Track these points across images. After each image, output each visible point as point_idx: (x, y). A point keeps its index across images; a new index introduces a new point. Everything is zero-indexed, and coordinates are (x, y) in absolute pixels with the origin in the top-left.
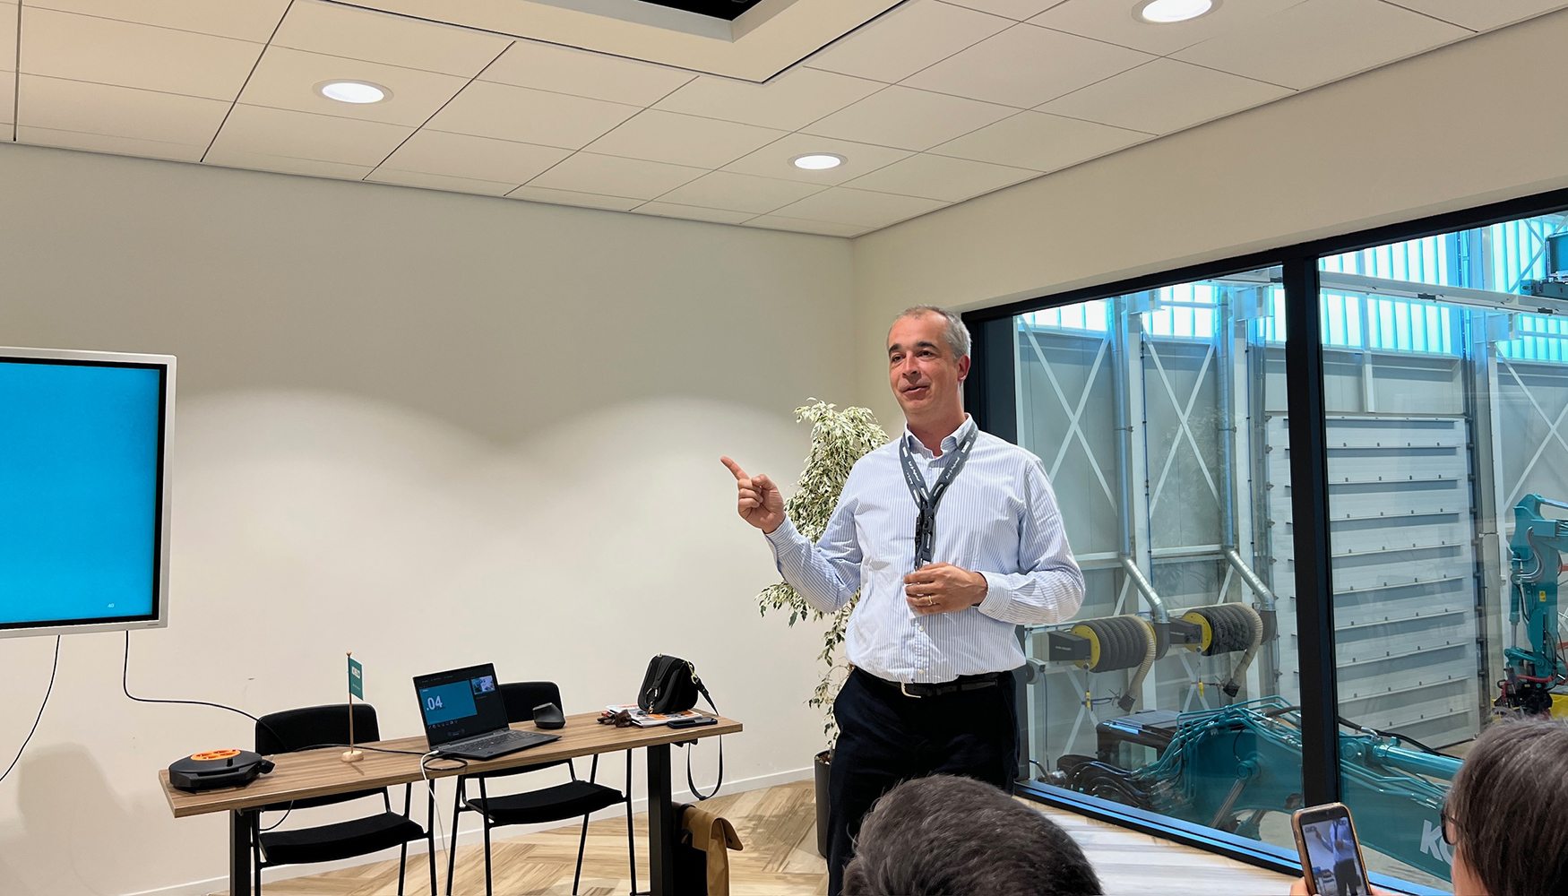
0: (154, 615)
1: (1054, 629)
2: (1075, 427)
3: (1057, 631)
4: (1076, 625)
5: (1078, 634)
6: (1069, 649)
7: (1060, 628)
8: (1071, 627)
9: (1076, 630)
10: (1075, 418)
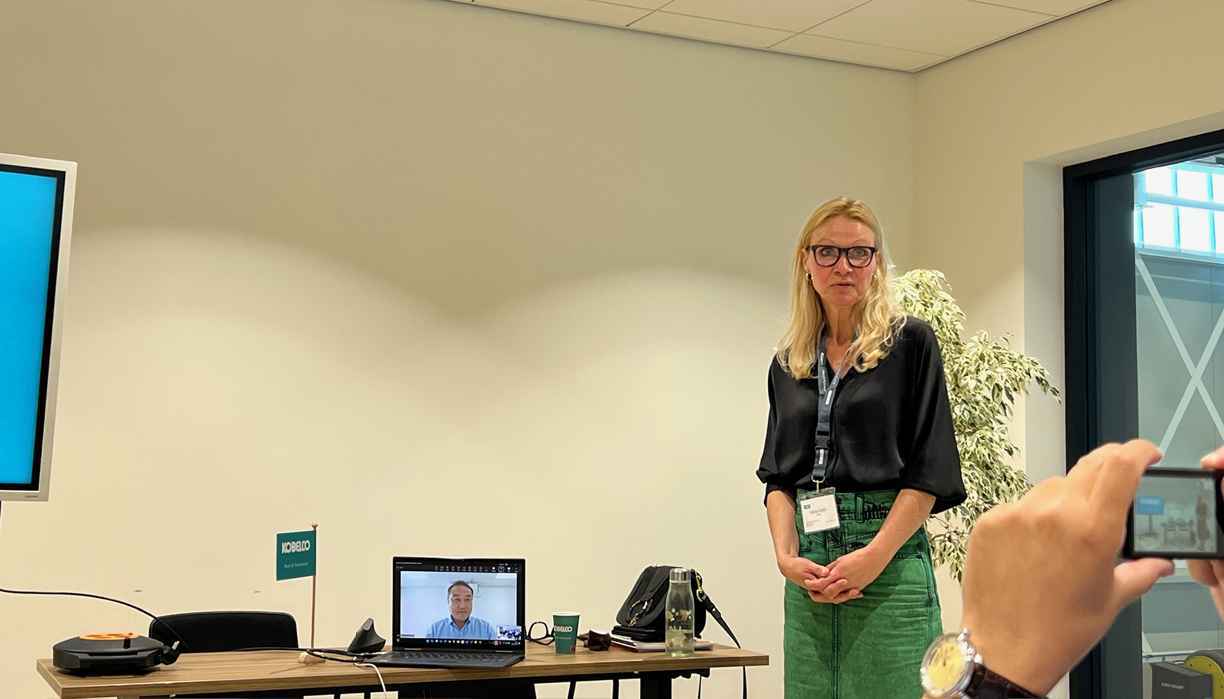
0: (34, 485)
1: (1160, 660)
2: (1196, 383)
3: (1164, 662)
4: (1191, 656)
5: (1193, 668)
6: (1181, 687)
7: (1167, 659)
8: (1184, 658)
9: (1192, 661)
10: (1196, 373)
